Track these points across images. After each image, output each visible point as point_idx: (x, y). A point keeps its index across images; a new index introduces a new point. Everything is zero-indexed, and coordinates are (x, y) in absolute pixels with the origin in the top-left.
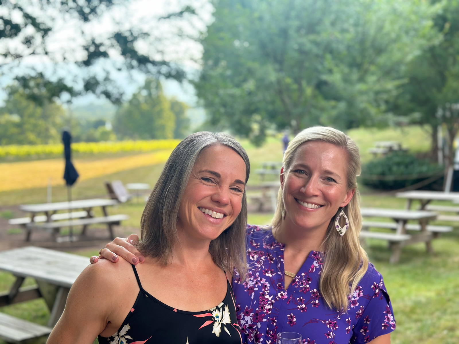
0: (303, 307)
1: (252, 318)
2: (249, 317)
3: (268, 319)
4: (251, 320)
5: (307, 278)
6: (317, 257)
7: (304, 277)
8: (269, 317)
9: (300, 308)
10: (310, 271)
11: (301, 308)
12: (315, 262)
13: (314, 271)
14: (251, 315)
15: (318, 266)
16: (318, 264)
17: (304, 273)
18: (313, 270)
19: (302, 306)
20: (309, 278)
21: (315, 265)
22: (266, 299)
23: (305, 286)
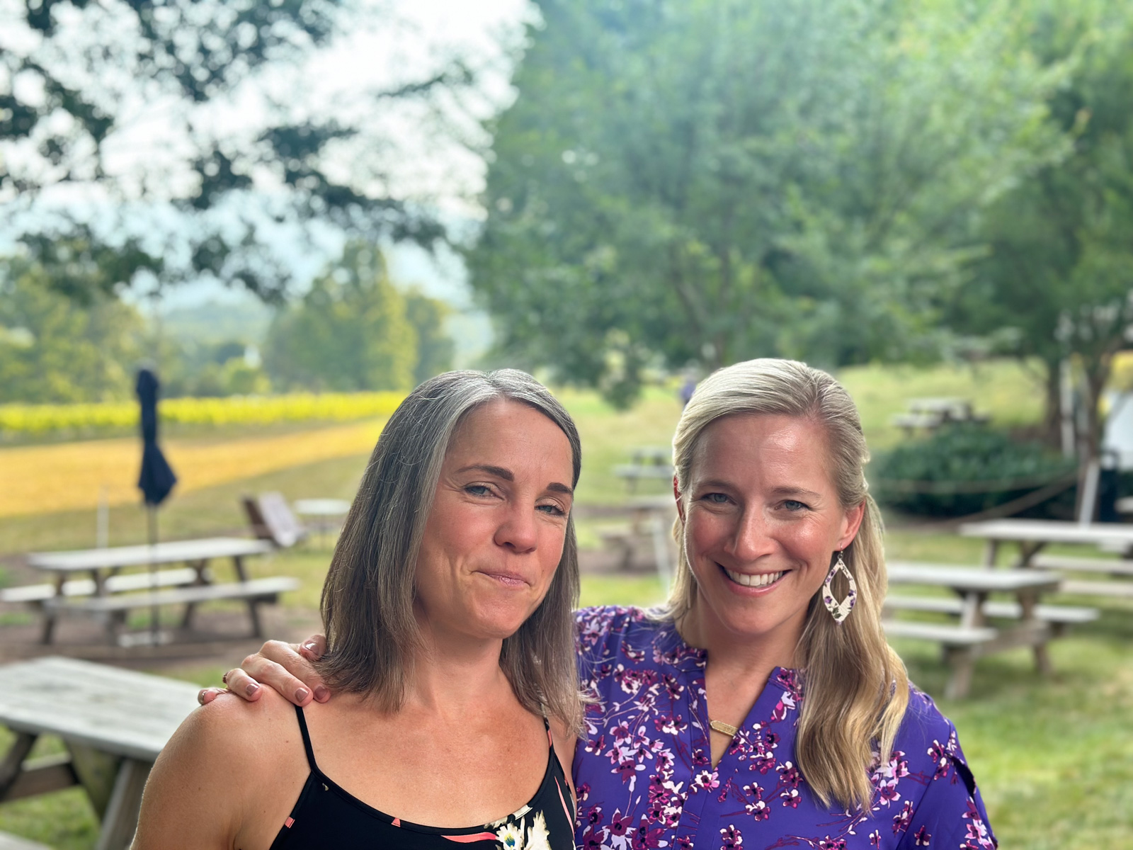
0: (759, 807)
1: (629, 840)
2: (623, 837)
3: (671, 841)
4: (628, 844)
5: (768, 735)
6: (791, 683)
7: (759, 733)
8: (673, 837)
9: (751, 810)
10: (773, 718)
11: (755, 811)
12: (786, 694)
13: (783, 718)
14: (627, 833)
15: (794, 705)
16: (793, 699)
17: (760, 723)
18: (782, 715)
19: (757, 805)
20: (772, 736)
21: (785, 703)
22: (666, 790)
23: (763, 756)
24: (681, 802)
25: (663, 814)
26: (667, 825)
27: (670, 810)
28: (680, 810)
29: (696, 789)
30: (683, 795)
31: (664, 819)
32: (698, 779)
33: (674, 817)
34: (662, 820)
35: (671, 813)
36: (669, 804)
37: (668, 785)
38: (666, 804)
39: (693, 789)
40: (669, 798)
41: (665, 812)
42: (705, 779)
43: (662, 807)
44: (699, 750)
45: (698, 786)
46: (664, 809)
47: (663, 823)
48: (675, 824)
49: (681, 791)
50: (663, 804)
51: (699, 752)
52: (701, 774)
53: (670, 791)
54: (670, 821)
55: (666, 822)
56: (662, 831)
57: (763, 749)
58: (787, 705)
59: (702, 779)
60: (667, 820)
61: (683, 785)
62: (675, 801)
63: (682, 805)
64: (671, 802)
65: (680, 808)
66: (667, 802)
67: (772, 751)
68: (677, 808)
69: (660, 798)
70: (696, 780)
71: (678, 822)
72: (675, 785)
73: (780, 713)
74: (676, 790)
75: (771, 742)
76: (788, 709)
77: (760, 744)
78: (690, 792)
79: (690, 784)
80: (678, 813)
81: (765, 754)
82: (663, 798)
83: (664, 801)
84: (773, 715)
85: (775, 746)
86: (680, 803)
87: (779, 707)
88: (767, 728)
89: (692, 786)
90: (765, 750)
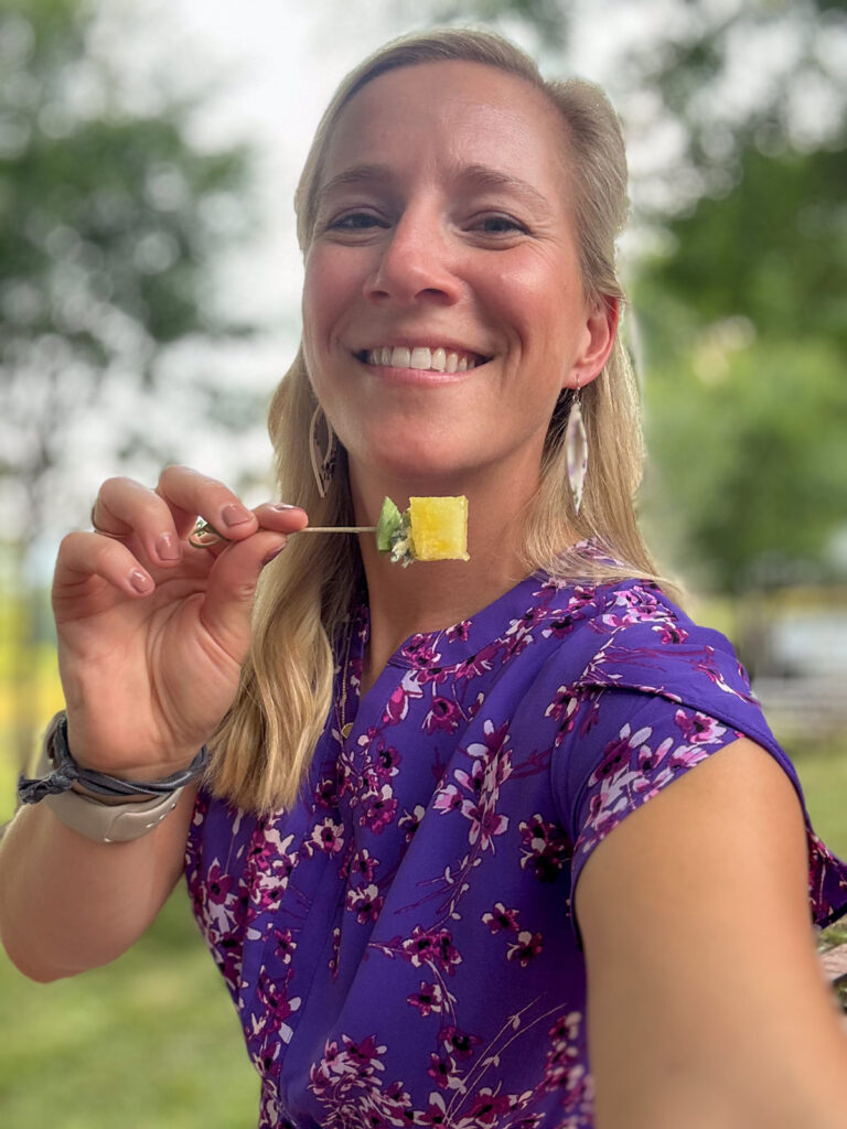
21: (405, 689)
22: (268, 844)
23: (376, 793)
24: (287, 870)
25: (258, 886)
26: (263, 905)
27: (269, 881)
28: (284, 882)
29: (311, 850)
30: (292, 857)
31: (259, 894)
32: (317, 836)
33: (274, 894)
34: (255, 897)
35: (271, 887)
36: (269, 872)
37: (272, 836)
38: (264, 870)
39: (307, 849)
40: (270, 859)
41: (262, 883)
42: (327, 835)
43: (259, 874)
44: (329, 781)
45: (314, 846)
46: (260, 878)
47: (257, 901)
48: (275, 906)
49: (289, 850)
50: (260, 870)
51: (327, 785)
52: (322, 824)
53: (271, 847)
54: (266, 900)
55: (261, 902)
56: (254, 913)
57: (376, 779)
58: (408, 693)
59: (322, 834)
60: (262, 897)
61: (293, 840)
62: (279, 868)
63: (288, 875)
64: (272, 867)
65: (286, 879)
66: (266, 869)
67: (390, 781)
68: (280, 879)
69: (258, 856)
70: (313, 834)
71: (279, 902)
72: (282, 840)
73: (397, 709)
74: (282, 849)
75: (388, 765)
76: (409, 698)
77: (371, 772)
78: (302, 854)
79: (304, 841)
80: (281, 888)
81: (379, 790)
82: (261, 858)
83: (263, 865)
84: (385, 714)
85: (395, 772)
86: (284, 871)
87: (396, 698)
88: (378, 739)
89: (307, 843)
90: (378, 781)
